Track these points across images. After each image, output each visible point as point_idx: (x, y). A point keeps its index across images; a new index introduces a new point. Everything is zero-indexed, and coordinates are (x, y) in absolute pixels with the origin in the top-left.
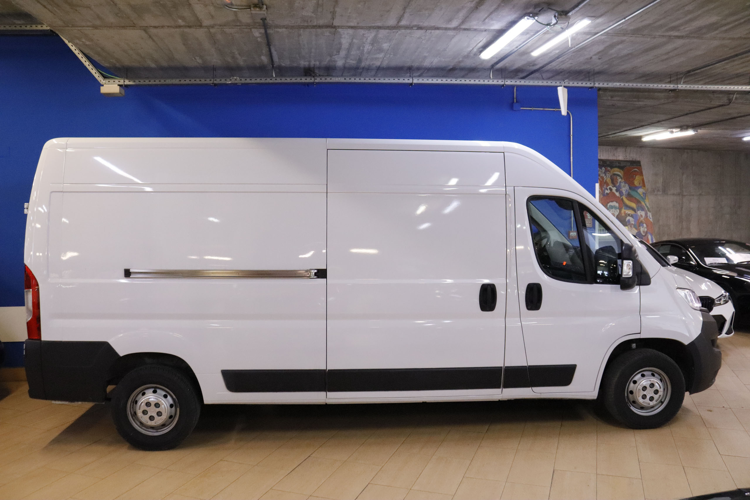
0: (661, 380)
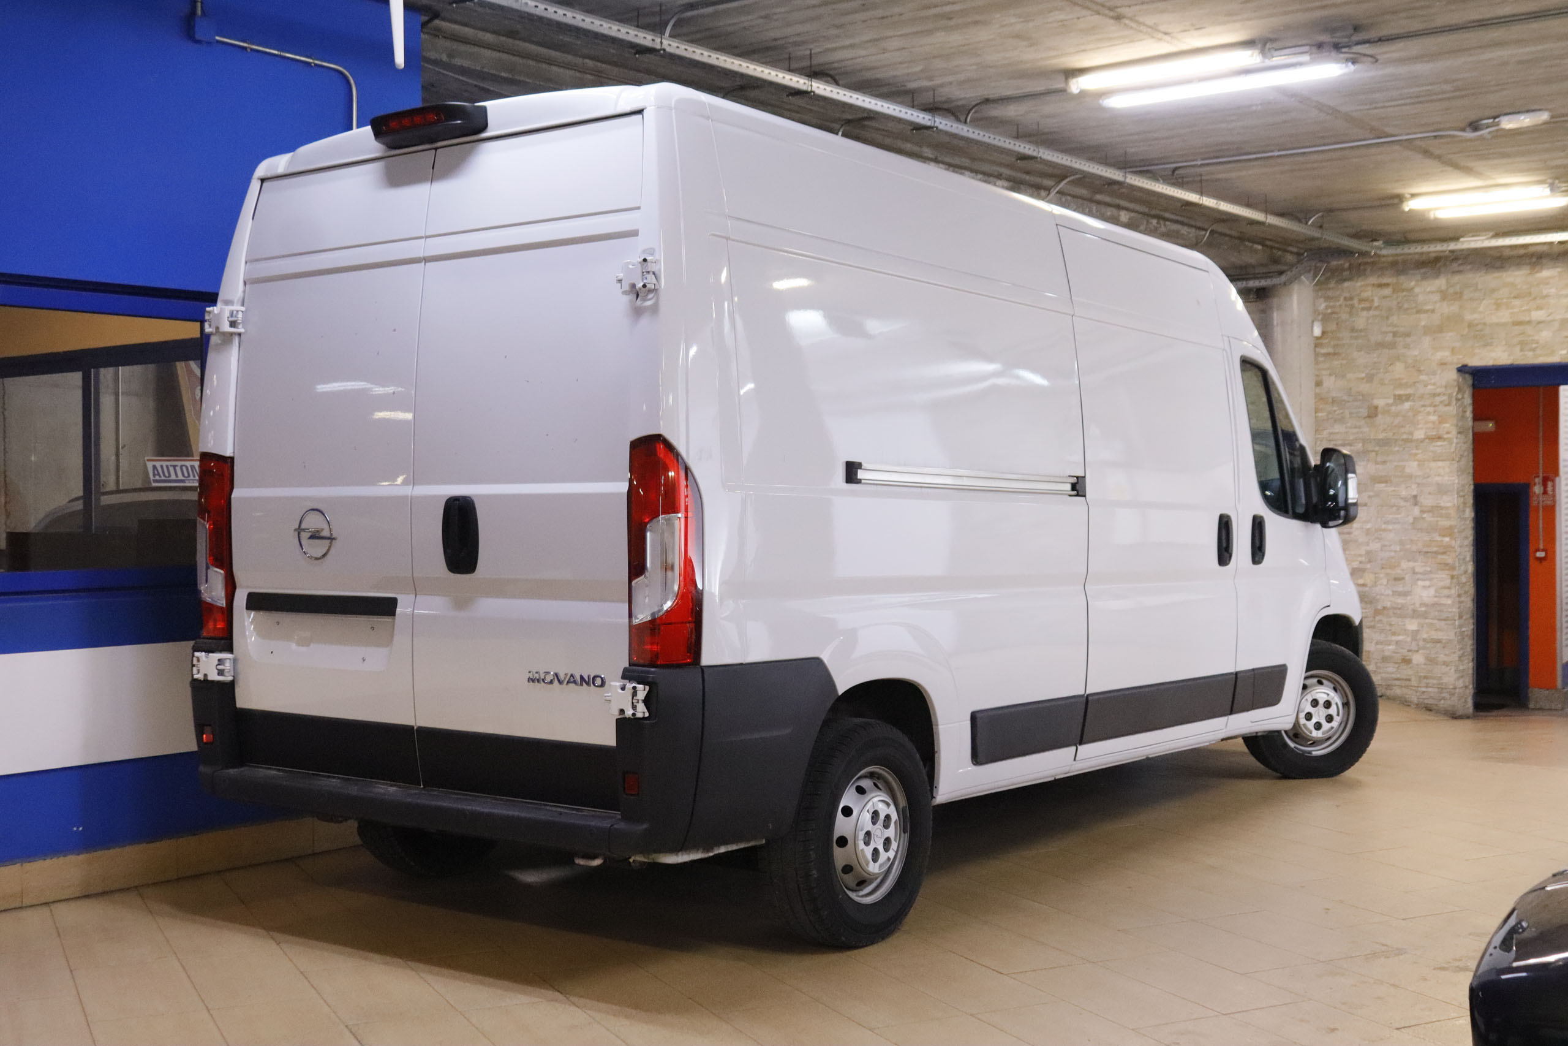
0: (1335, 689)
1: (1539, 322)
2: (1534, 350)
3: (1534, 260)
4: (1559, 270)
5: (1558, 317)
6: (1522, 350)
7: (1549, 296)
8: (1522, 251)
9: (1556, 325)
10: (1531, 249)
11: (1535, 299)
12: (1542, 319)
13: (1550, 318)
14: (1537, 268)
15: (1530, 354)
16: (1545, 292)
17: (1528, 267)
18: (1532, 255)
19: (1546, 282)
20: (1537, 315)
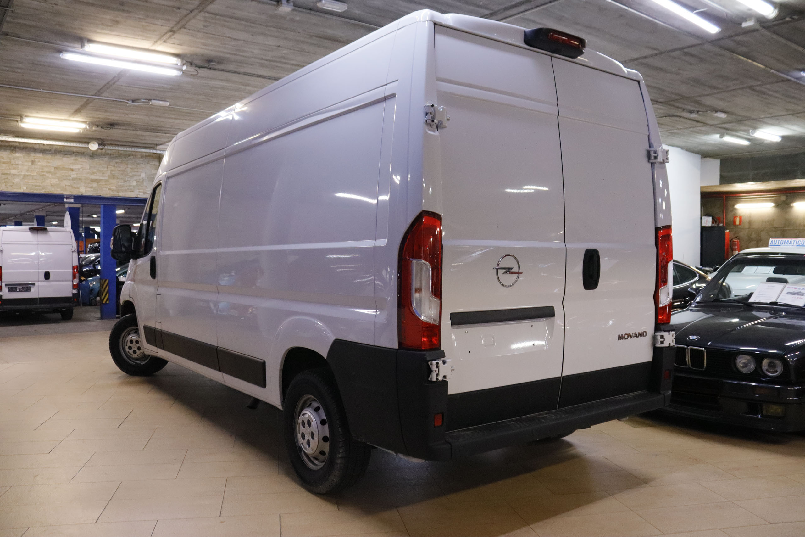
1: (14, 175)
2: (11, 186)
3: (12, 148)
4: (23, 154)
5: (23, 173)
6: (6, 186)
7: (19, 164)
8: (7, 144)
9: (22, 177)
10: (11, 144)
11: (13, 164)
12: (16, 173)
13: (19, 173)
14: (14, 152)
15: (10, 187)
16: (17, 162)
17: (9, 151)
18: (11, 146)
19: (17, 158)
20: (13, 172)
